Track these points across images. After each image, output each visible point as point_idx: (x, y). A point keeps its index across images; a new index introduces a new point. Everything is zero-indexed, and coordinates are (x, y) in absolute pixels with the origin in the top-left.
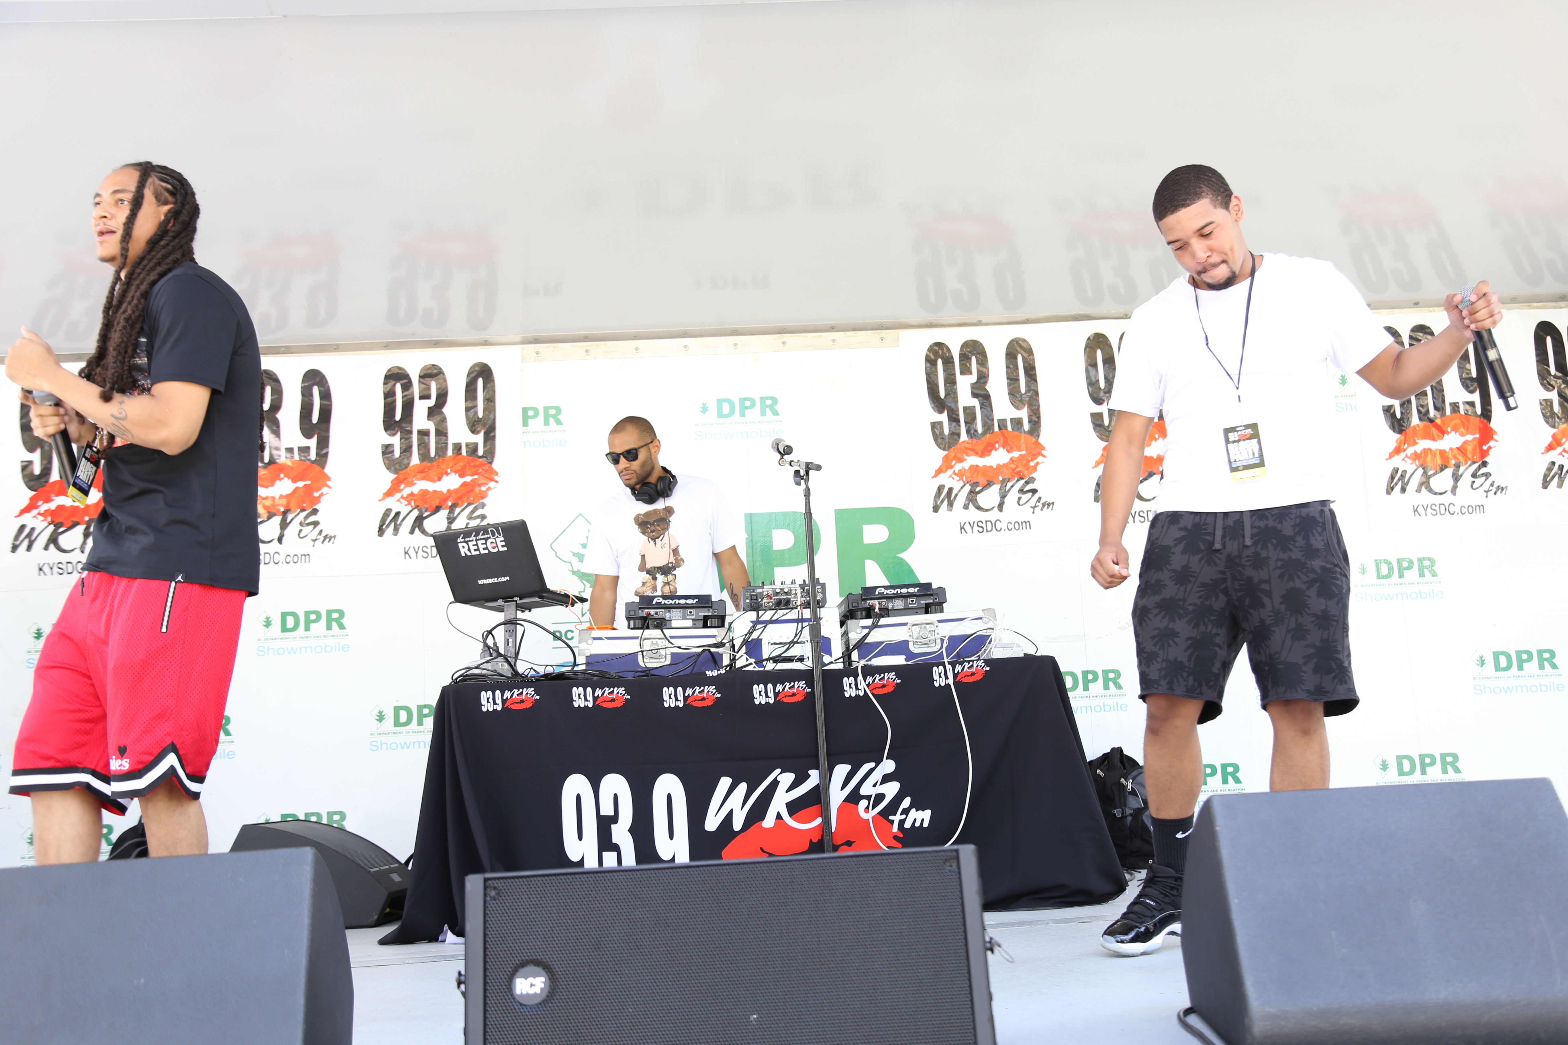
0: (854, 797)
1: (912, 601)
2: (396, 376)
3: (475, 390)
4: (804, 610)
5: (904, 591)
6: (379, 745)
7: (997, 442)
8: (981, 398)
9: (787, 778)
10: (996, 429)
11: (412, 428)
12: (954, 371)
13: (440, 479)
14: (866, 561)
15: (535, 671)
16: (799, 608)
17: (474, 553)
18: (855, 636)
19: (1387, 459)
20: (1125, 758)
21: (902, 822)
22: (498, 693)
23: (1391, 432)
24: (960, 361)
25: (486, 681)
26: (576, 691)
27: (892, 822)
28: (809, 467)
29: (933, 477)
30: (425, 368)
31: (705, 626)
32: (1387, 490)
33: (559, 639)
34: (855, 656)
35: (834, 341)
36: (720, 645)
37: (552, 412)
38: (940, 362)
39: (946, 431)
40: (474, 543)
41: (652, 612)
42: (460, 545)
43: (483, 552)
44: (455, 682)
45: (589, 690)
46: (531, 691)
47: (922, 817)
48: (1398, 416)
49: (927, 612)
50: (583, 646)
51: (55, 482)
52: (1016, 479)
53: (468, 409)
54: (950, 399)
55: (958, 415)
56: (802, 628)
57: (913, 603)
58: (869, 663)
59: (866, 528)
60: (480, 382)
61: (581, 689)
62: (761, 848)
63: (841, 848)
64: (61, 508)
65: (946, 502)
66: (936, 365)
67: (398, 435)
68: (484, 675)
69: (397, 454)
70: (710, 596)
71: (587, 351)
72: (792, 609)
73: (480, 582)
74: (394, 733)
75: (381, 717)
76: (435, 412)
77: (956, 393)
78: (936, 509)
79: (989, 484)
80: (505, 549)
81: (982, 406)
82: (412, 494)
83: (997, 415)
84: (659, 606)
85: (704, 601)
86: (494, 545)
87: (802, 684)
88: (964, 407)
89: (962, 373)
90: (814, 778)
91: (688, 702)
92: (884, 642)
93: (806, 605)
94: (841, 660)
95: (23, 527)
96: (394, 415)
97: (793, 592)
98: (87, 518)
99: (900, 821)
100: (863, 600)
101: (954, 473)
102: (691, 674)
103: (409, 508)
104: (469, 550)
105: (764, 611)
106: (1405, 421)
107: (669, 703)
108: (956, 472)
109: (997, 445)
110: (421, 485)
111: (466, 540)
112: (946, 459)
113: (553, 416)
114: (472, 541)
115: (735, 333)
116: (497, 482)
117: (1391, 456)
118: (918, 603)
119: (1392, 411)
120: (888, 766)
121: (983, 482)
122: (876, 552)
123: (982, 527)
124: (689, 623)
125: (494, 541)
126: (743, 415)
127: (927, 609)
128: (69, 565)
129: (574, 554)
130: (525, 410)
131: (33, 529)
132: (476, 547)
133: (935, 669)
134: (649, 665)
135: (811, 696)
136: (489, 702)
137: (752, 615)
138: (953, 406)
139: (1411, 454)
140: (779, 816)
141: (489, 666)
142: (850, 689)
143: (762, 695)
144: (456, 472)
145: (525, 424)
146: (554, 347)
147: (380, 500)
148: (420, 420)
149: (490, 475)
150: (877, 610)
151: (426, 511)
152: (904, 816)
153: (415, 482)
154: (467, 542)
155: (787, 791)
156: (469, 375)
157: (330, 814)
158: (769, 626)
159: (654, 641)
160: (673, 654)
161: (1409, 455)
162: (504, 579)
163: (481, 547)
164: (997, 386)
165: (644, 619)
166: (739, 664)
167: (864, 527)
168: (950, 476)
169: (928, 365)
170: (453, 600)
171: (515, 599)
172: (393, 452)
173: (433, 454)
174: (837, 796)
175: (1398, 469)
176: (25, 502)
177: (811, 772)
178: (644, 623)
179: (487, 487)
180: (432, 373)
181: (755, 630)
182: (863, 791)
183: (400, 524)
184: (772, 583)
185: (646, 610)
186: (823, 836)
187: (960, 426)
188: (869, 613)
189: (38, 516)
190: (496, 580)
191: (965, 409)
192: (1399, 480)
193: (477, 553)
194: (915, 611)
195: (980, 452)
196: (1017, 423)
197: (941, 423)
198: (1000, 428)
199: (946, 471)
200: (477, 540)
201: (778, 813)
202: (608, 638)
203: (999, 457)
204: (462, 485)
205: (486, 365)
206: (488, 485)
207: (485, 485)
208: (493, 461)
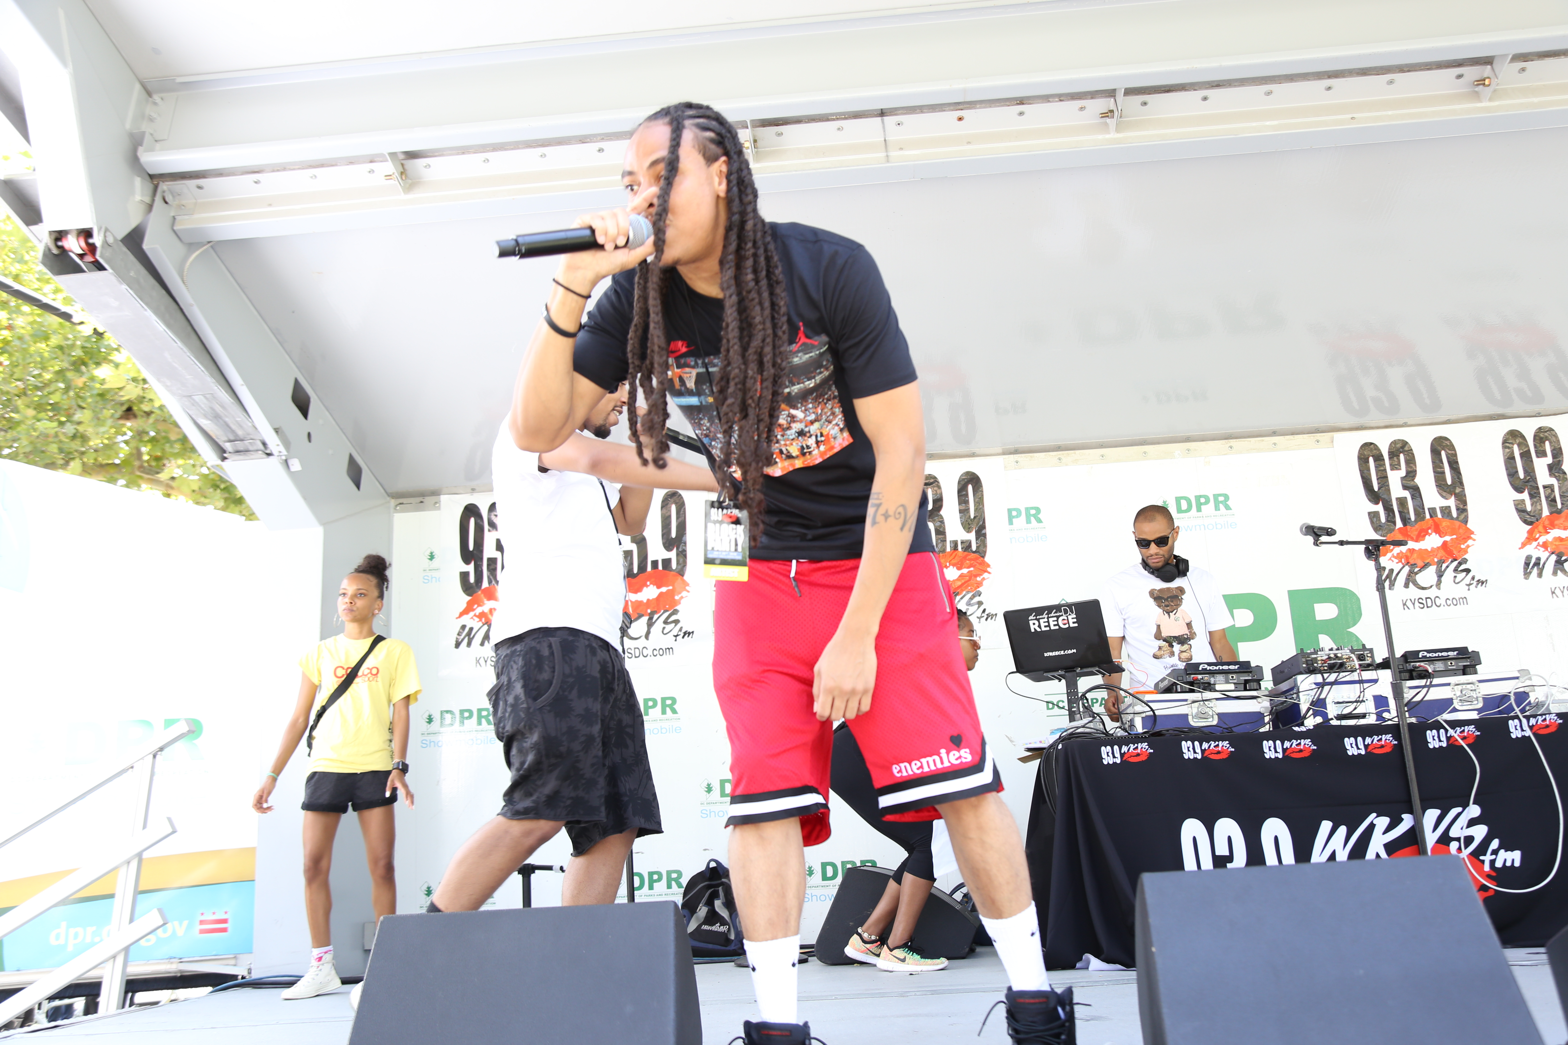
0: (1446, 838)
1: (1451, 663)
3: (967, 495)
4: (1362, 672)
5: (1444, 654)
7: (1429, 528)
8: (1411, 490)
9: (1382, 822)
10: (1428, 516)
12: (1385, 467)
14: (1320, 636)
17: (1044, 629)
18: (1405, 696)
21: (1494, 862)
22: (1114, 747)
24: (1390, 458)
25: (1095, 738)
26: (1185, 745)
27: (1483, 861)
31: (1245, 689)
37: (1033, 512)
38: (1371, 459)
39: (1383, 520)
40: (1046, 621)
41: (1200, 677)
42: (1031, 623)
43: (1053, 628)
45: (1197, 743)
46: (1145, 745)
47: (1512, 858)
49: (1464, 674)
52: (1450, 560)
53: (961, 511)
54: (1383, 492)
55: (1392, 505)
56: (1364, 688)
57: (1452, 665)
60: (970, 488)
61: (1189, 743)
65: (1387, 582)
66: (1368, 462)
71: (1060, 459)
72: (1353, 671)
73: (1046, 655)
76: (934, 514)
77: (1387, 486)
79: (1425, 566)
80: (1076, 625)
81: (1413, 497)
83: (1427, 505)
85: (1244, 667)
86: (1066, 622)
87: (1389, 737)
88: (1396, 498)
89: (1392, 469)
90: (1408, 821)
91: (1288, 754)
97: (1346, 657)
98: (649, 611)
99: (1491, 861)
100: (1405, 663)
101: (1393, 556)
104: (1039, 626)
108: (1395, 555)
109: (1430, 531)
111: (1039, 617)
113: (1034, 516)
114: (1044, 618)
115: (1188, 440)
116: (989, 573)
118: (1457, 664)
120: (1475, 810)
121: (1420, 563)
122: (1327, 627)
123: (1424, 604)
124: (1232, 687)
125: (1066, 618)
126: (1199, 510)
127: (1465, 671)
130: (1010, 511)
132: (1047, 624)
133: (1510, 722)
135: (1399, 747)
138: (1387, 498)
142: (1434, 740)
143: (1353, 747)
144: (954, 565)
145: (1011, 522)
146: (1031, 456)
149: (984, 568)
150: (1430, 671)
152: (1495, 856)
154: (1038, 620)
155: (1383, 833)
156: (959, 482)
162: (1070, 652)
163: (1052, 624)
164: (1425, 479)
165: (1191, 684)
167: (1316, 605)
168: (1391, 559)
169: (1361, 462)
170: (1015, 670)
171: (1077, 668)
174: (1430, 837)
177: (1404, 816)
180: (929, 483)
182: (1453, 833)
187: (1394, 515)
188: (1411, 675)
190: (1062, 652)
191: (1398, 500)
193: (1048, 629)
194: (1453, 673)
195: (1415, 537)
196: (1446, 511)
197: (1377, 513)
198: (1431, 516)
199: (1385, 555)
200: (1048, 618)
201: (1377, 852)
203: (1433, 541)
204: (960, 576)
205: (974, 474)
206: (982, 575)
207: (980, 575)
208: (985, 555)
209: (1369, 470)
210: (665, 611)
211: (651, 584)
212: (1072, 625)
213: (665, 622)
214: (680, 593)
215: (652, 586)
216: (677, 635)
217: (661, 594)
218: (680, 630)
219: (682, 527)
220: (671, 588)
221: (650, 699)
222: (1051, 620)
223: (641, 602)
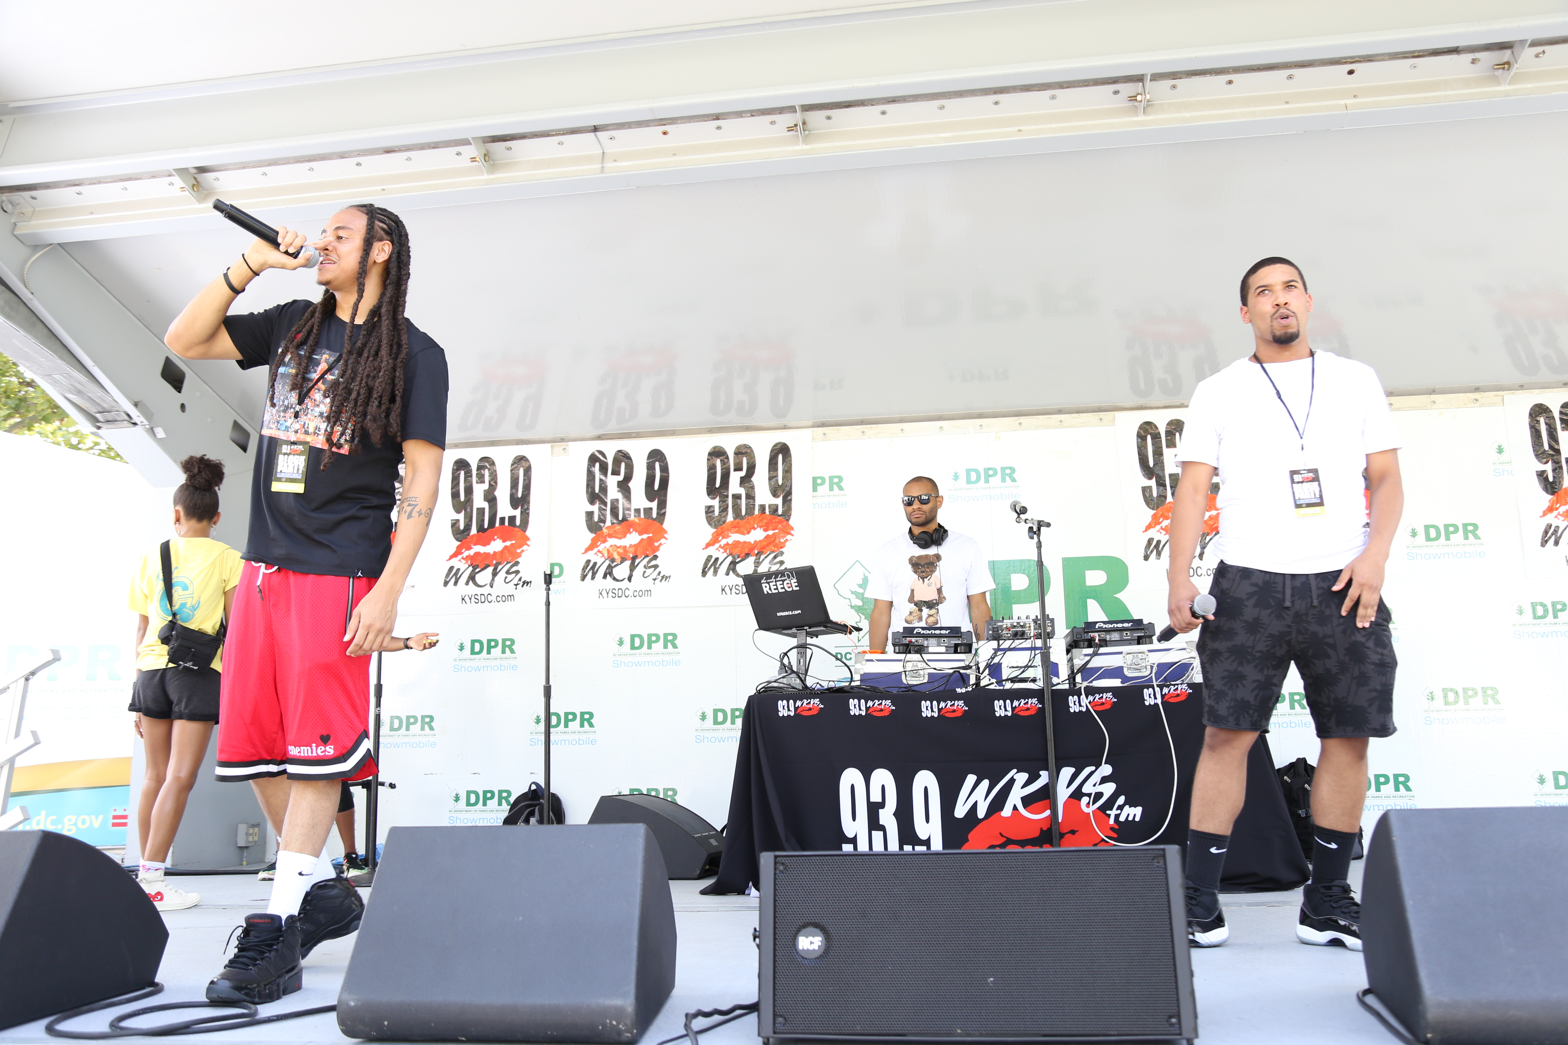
0: (1078, 794)
1: (1127, 634)
2: (717, 453)
3: (776, 463)
4: (1036, 640)
5: (1120, 625)
6: (702, 738)
9: (1022, 777)
11: (728, 493)
12: (1162, 444)
13: (749, 533)
14: (1088, 600)
15: (820, 685)
16: (1032, 638)
17: (774, 591)
18: (1078, 662)
19: (1541, 517)
20: (1308, 767)
21: (1117, 816)
22: (791, 702)
23: (1545, 494)
24: (1166, 437)
25: (782, 692)
26: (853, 702)
27: (1109, 816)
28: (1040, 524)
29: (1143, 532)
30: (738, 448)
31: (956, 652)
32: (1542, 543)
33: (840, 660)
34: (1078, 678)
35: (1061, 421)
36: (968, 667)
37: (836, 480)
38: (1149, 437)
39: (1155, 494)
40: (774, 583)
41: (913, 640)
42: (764, 585)
43: (781, 591)
44: (759, 692)
45: (863, 701)
46: (817, 701)
47: (1135, 813)
48: (1551, 479)
49: (1139, 643)
50: (858, 666)
51: (474, 535)
52: (1215, 533)
53: (770, 479)
54: (1157, 468)
55: (1165, 481)
56: (1035, 655)
57: (1127, 635)
58: (1091, 684)
59: (1088, 573)
60: (780, 457)
61: (856, 700)
62: (1000, 834)
63: (1067, 836)
64: (477, 554)
65: (1155, 552)
66: (1146, 440)
67: (718, 499)
68: (781, 688)
69: (717, 513)
70: (959, 628)
71: (863, 432)
72: (1027, 639)
73: (779, 614)
74: (713, 730)
75: (703, 717)
76: (745, 481)
77: (1162, 463)
78: (1146, 558)
80: (798, 588)
82: (727, 544)
84: (919, 635)
85: (955, 632)
86: (790, 585)
87: (1035, 700)
88: (1169, 474)
89: (1168, 446)
90: (1044, 777)
91: (941, 713)
92: (1103, 667)
93: (1038, 636)
94: (1067, 681)
95: (452, 568)
96: (715, 483)
97: (1028, 625)
98: (494, 562)
99: (1116, 815)
100: (1085, 632)
101: (1162, 528)
102: (944, 691)
103: (725, 555)
104: (770, 589)
105: (1004, 641)
106: (1557, 484)
107: (926, 713)
108: (1163, 527)
110: (735, 537)
111: (768, 581)
112: (1154, 517)
113: (837, 484)
114: (773, 582)
115: (980, 416)
116: (792, 535)
117: (1545, 514)
118: (1132, 635)
119: (1545, 475)
120: (1106, 770)
122: (1095, 593)
124: (943, 649)
125: (789, 582)
126: (987, 481)
127: (1139, 641)
128: (482, 596)
129: (852, 592)
130: (815, 479)
131: (458, 570)
132: (775, 587)
133: (1145, 690)
134: (910, 683)
135: (1042, 711)
136: (785, 709)
137: (994, 644)
138: (1160, 473)
139: (1563, 512)
140: (1015, 808)
141: (785, 681)
142: (1074, 705)
143: (1001, 709)
144: (761, 527)
145: (815, 489)
146: (838, 429)
147: (703, 549)
148: (735, 487)
149: (788, 530)
150: (1097, 641)
151: (738, 557)
152: (1119, 812)
153: (730, 535)
154: (768, 583)
155: (1022, 788)
156: (772, 451)
157: (666, 790)
158: (1008, 653)
159: (915, 663)
160: (929, 674)
161: (1561, 513)
162: (797, 612)
163: (779, 587)
165: (907, 645)
166: (983, 683)
167: (1087, 572)
168: (1158, 531)
169: (1140, 440)
170: (757, 627)
171: (806, 628)
172: (714, 511)
173: (743, 513)
174: (1063, 793)
175: (1551, 525)
176: (453, 550)
177: (1041, 773)
178: (907, 649)
179: (785, 539)
180: (744, 451)
181: (996, 656)
182: (1085, 790)
183: (719, 568)
184: (1011, 618)
185: (908, 639)
186: (1051, 825)
187: (1166, 490)
188: (1090, 643)
189: (462, 560)
190: (790, 613)
191: (1170, 475)
192: (1552, 534)
193: (777, 591)
194: (1129, 642)
197: (1150, 488)
199: (1155, 527)
200: (776, 581)
201: (1015, 805)
202: (878, 660)
204: (766, 537)
205: (785, 444)
206: (785, 537)
207: (783, 537)
208: (789, 519)
209: (1146, 448)
210: (508, 563)
211: (497, 538)
212: (795, 589)
213: (508, 572)
214: (522, 546)
215: (498, 540)
216: (517, 584)
217: (506, 547)
218: (520, 580)
219: (527, 487)
220: (514, 542)
221: (492, 640)
222: (778, 583)
223: (489, 553)
